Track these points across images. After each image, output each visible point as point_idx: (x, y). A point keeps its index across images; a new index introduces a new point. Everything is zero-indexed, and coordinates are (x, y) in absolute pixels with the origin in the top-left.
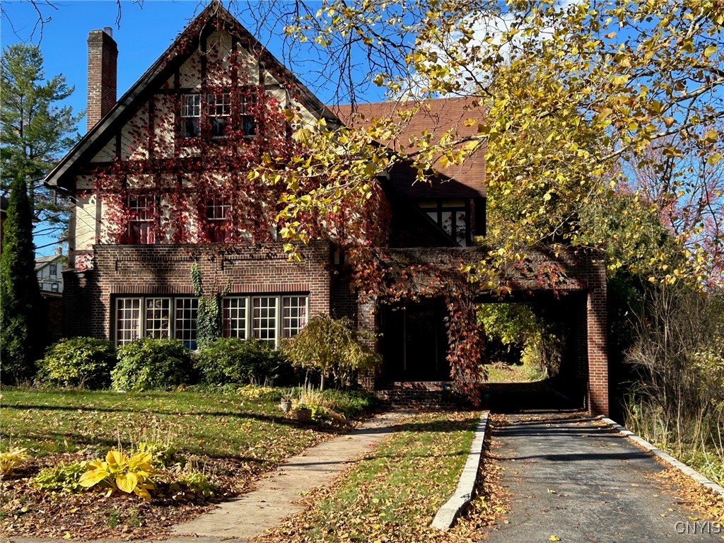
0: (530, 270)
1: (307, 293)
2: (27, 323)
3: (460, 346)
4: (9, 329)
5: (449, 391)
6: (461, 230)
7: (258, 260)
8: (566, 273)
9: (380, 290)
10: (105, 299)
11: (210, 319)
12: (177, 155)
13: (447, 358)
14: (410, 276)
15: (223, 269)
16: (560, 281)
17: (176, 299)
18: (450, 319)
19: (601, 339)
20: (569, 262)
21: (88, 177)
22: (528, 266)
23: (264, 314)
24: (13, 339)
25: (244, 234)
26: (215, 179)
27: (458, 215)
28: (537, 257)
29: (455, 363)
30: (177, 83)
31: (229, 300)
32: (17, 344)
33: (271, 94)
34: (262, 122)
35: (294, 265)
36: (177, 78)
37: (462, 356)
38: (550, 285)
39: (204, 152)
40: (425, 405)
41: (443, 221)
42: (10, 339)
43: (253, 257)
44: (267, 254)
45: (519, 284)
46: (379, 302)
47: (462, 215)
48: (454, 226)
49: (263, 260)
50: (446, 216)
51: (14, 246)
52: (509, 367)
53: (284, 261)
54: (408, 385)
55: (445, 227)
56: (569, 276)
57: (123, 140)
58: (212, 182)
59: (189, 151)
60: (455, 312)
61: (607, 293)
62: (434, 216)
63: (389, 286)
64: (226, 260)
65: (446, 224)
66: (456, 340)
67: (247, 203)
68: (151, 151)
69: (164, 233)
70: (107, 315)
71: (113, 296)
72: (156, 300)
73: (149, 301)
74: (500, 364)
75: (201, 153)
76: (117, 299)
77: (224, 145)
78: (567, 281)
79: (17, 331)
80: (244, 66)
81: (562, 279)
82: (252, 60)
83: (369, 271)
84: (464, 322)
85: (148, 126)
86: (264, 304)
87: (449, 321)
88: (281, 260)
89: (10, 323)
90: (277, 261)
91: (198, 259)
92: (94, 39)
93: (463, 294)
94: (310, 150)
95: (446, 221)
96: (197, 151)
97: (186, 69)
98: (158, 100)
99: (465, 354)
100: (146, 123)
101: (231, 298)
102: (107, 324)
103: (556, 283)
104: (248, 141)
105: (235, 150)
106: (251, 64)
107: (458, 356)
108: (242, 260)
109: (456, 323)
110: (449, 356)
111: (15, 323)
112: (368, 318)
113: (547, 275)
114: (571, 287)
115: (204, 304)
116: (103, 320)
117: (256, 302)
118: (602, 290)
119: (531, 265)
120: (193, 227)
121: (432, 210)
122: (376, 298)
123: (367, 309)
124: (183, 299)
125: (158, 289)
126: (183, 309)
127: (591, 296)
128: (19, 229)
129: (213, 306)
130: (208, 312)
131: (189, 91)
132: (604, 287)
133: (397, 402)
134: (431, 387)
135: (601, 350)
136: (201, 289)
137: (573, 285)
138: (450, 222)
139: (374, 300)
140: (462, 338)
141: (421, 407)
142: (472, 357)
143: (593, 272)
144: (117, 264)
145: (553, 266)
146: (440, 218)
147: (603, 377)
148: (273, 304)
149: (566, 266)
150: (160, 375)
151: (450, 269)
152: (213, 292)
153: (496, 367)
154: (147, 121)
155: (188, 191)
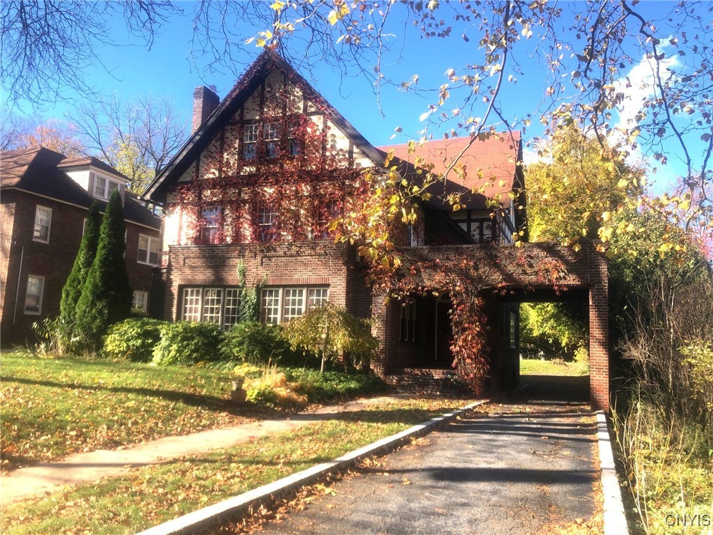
0: (531, 266)
1: (328, 285)
2: (109, 306)
3: (462, 337)
4: (94, 311)
5: (449, 379)
6: (487, 238)
7: (290, 257)
8: (567, 269)
9: (392, 284)
10: (175, 290)
11: (249, 307)
12: (238, 173)
13: (451, 348)
14: (418, 271)
15: (262, 265)
16: (560, 277)
17: (227, 289)
18: (453, 312)
19: (602, 334)
20: (570, 258)
21: (174, 194)
22: (529, 262)
23: (294, 304)
24: (97, 318)
25: (285, 236)
26: (265, 191)
27: (485, 224)
28: (538, 253)
29: (457, 352)
30: (241, 116)
31: (266, 291)
32: (100, 322)
33: (311, 120)
34: (303, 142)
35: (318, 261)
36: (242, 112)
37: (463, 347)
38: (549, 280)
39: (258, 170)
40: (427, 391)
41: (472, 230)
42: (94, 318)
43: (286, 254)
44: (297, 251)
45: (521, 279)
46: (391, 295)
47: (489, 225)
48: (481, 234)
49: (294, 256)
50: (474, 226)
51: (105, 245)
52: (566, 363)
53: (310, 257)
54: (417, 372)
55: (474, 235)
56: (569, 272)
57: (201, 164)
58: (263, 194)
59: (248, 169)
60: (458, 305)
61: (608, 289)
62: (464, 226)
63: (399, 281)
64: (266, 257)
65: (474, 233)
66: (458, 331)
67: (289, 210)
68: (220, 170)
69: (226, 236)
70: (175, 302)
71: (181, 287)
72: (212, 291)
73: (207, 291)
74: (558, 360)
75: (256, 171)
76: (184, 289)
77: (273, 164)
78: (567, 277)
79: (100, 312)
80: (292, 98)
81: (562, 274)
82: (298, 92)
83: (382, 267)
84: (466, 314)
85: (219, 150)
86: (294, 295)
87: (452, 313)
88: (308, 257)
89: (96, 305)
90: (305, 257)
91: (244, 256)
92: (198, 92)
93: (466, 289)
94: (340, 164)
95: (475, 230)
96: (253, 169)
97: (249, 104)
98: (228, 131)
99: (467, 345)
100: (217, 149)
101: (268, 289)
102: (174, 309)
103: (557, 279)
104: (291, 159)
105: (282, 167)
106: (298, 97)
107: (460, 347)
108: (277, 257)
109: (459, 316)
110: (453, 347)
111: (99, 305)
112: (381, 309)
113: (547, 271)
114: (572, 283)
115: (246, 294)
116: (172, 306)
117: (287, 293)
118: (603, 286)
119: (532, 261)
120: (247, 231)
121: (463, 221)
122: (388, 291)
123: (380, 301)
124: (232, 289)
125: (214, 281)
126: (232, 298)
127: (592, 292)
128: (110, 231)
129: (252, 296)
130: (248, 301)
131: (249, 122)
132: (605, 283)
133: (403, 387)
134: (437, 374)
135: (602, 345)
136: (245, 282)
137: (572, 280)
138: (478, 231)
139: (386, 292)
140: (464, 330)
141: (423, 393)
142: (473, 347)
143: (594, 268)
144: (184, 260)
145: (554, 262)
146: (469, 228)
147: (604, 372)
148: (301, 294)
149: (566, 262)
150: (187, 352)
151: (454, 265)
152: (253, 284)
153: (554, 363)
154: (218, 147)
155: (245, 202)
